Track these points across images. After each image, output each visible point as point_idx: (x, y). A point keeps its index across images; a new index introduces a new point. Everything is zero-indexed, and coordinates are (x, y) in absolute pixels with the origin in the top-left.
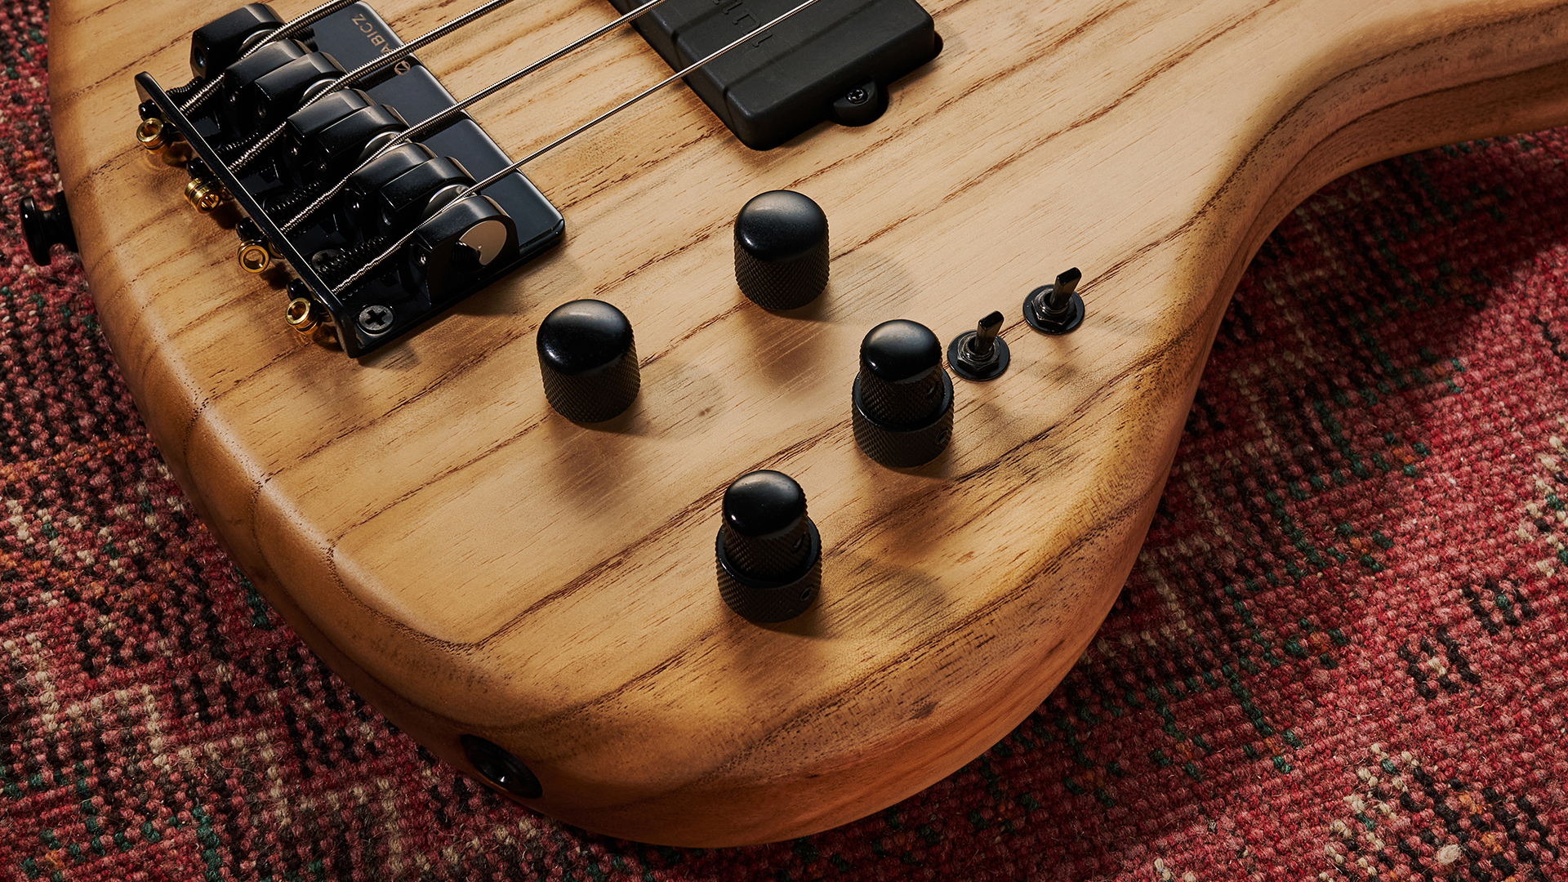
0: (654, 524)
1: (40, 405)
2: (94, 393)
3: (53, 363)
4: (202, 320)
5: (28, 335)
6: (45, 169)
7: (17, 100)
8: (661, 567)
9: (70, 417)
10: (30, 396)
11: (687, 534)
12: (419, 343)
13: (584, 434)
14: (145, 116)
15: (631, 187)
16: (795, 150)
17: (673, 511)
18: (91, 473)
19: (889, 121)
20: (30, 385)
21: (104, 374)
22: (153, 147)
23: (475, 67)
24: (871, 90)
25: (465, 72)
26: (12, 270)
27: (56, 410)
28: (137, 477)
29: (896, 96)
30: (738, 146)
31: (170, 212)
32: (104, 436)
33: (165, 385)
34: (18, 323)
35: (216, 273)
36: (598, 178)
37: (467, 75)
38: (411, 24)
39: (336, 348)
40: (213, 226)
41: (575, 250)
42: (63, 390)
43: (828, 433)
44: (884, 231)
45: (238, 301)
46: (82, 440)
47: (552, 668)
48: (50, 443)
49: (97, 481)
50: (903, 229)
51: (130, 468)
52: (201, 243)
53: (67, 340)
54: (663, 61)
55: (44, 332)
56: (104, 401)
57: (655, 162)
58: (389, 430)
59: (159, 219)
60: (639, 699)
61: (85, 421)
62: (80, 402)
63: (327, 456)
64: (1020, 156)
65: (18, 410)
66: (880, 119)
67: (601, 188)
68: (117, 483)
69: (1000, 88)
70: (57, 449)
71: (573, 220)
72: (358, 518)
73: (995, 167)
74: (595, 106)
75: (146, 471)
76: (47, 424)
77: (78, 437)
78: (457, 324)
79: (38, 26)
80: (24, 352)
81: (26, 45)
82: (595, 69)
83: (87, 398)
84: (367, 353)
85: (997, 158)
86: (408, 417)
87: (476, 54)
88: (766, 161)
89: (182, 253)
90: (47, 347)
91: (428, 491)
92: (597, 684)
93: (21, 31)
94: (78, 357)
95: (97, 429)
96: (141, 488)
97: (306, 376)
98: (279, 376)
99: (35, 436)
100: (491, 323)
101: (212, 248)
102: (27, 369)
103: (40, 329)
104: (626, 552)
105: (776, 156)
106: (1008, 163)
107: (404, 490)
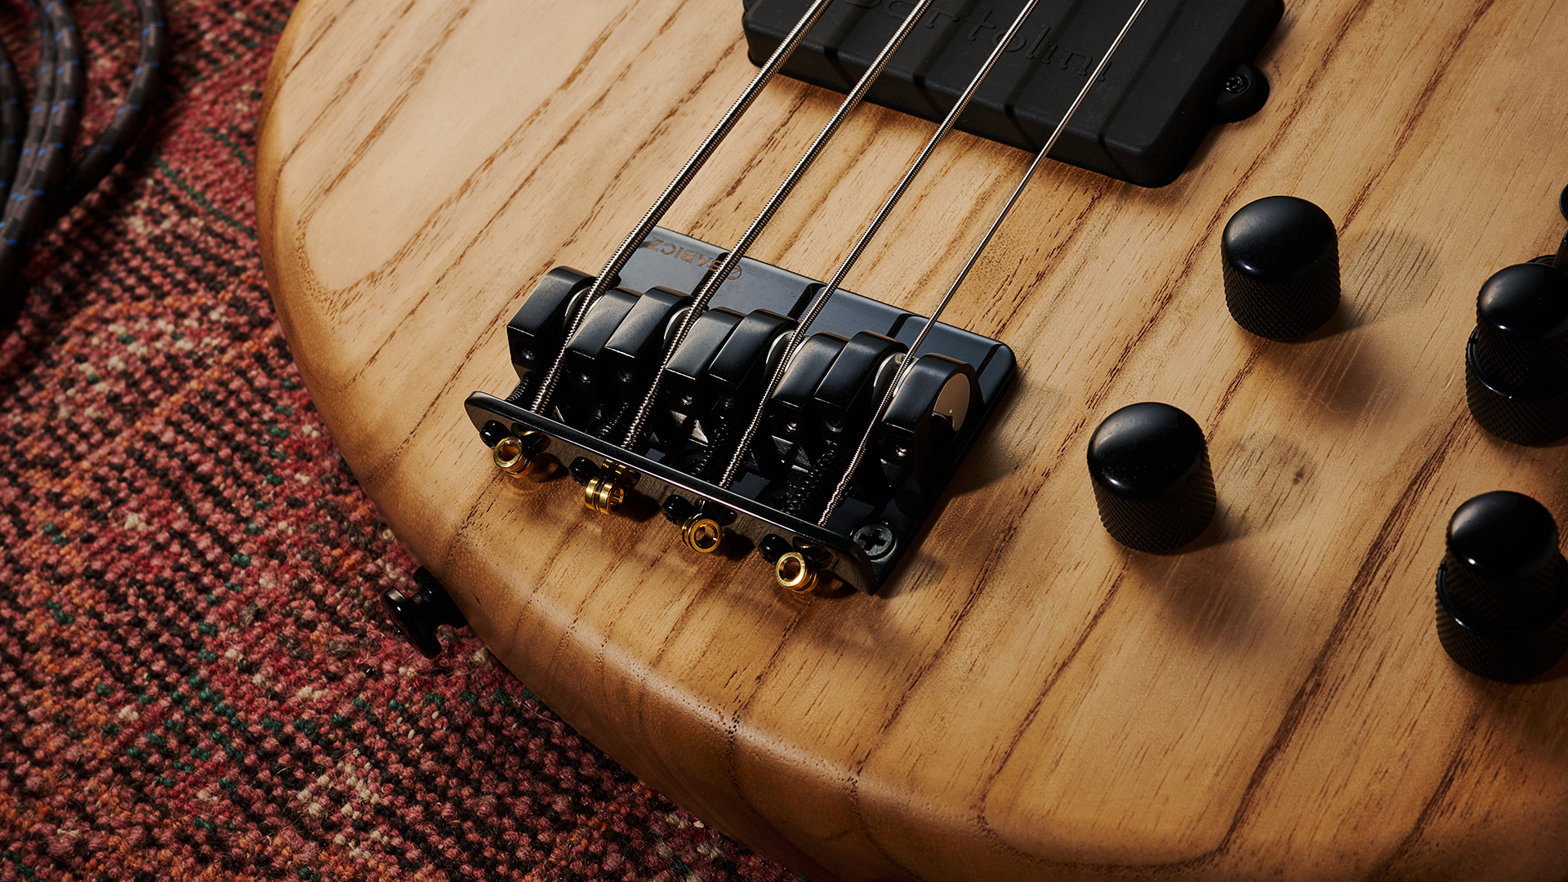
0: (1329, 625)
1: (502, 810)
2: (550, 770)
3: (487, 758)
4: (677, 629)
5: (445, 740)
6: (364, 561)
7: (294, 504)
8: (1367, 668)
9: (541, 809)
10: (485, 805)
11: (1372, 619)
12: (932, 546)
13: (1179, 563)
14: (490, 442)
15: (1054, 282)
16: (1202, 168)
17: (1336, 602)
18: (599, 858)
19: (1281, 96)
20: (478, 792)
21: (549, 746)
22: (519, 468)
23: (805, 238)
24: (1244, 74)
25: (798, 247)
26: (388, 679)
27: (521, 807)
28: (651, 840)
29: (1269, 69)
30: (1138, 192)
31: (572, 531)
32: (590, 813)
34: (426, 733)
35: (660, 574)
36: (1012, 290)
37: (802, 250)
38: (709, 227)
39: (847, 591)
40: (628, 524)
41: (1037, 373)
42: (516, 783)
43: (1448, 440)
44: (1356, 206)
45: (706, 592)
46: (569, 827)
47: (1323, 836)
48: (536, 845)
49: (611, 863)
51: (635, 833)
52: (624, 549)
53: (489, 727)
54: (1000, 145)
55: (460, 730)
56: (566, 774)
57: (1062, 247)
58: (960, 657)
59: (564, 542)
60: (1444, 826)
61: (560, 804)
62: (541, 787)
63: (909, 714)
64: (1444, 68)
65: (481, 825)
66: (1270, 99)
67: (1022, 299)
68: (634, 857)
70: (548, 849)
71: (1014, 339)
72: (989, 769)
73: (1426, 90)
74: (958, 220)
75: (656, 829)
76: (520, 826)
77: (561, 825)
78: (958, 507)
79: (273, 421)
80: (450, 760)
81: (271, 445)
82: (933, 183)
83: (545, 779)
84: (884, 582)
85: (1421, 82)
86: (971, 631)
87: (798, 225)
88: (1182, 191)
89: (611, 567)
90: (472, 744)
91: (1050, 703)
92: (1390, 827)
93: (259, 434)
94: (510, 741)
95: (576, 807)
96: (662, 849)
97: (828, 638)
98: (799, 653)
99: (515, 846)
100: (998, 489)
101: (641, 548)
102: (464, 777)
103: (454, 728)
104: (1318, 668)
105: (1186, 184)
106: (1436, 81)
107: (1021, 715)
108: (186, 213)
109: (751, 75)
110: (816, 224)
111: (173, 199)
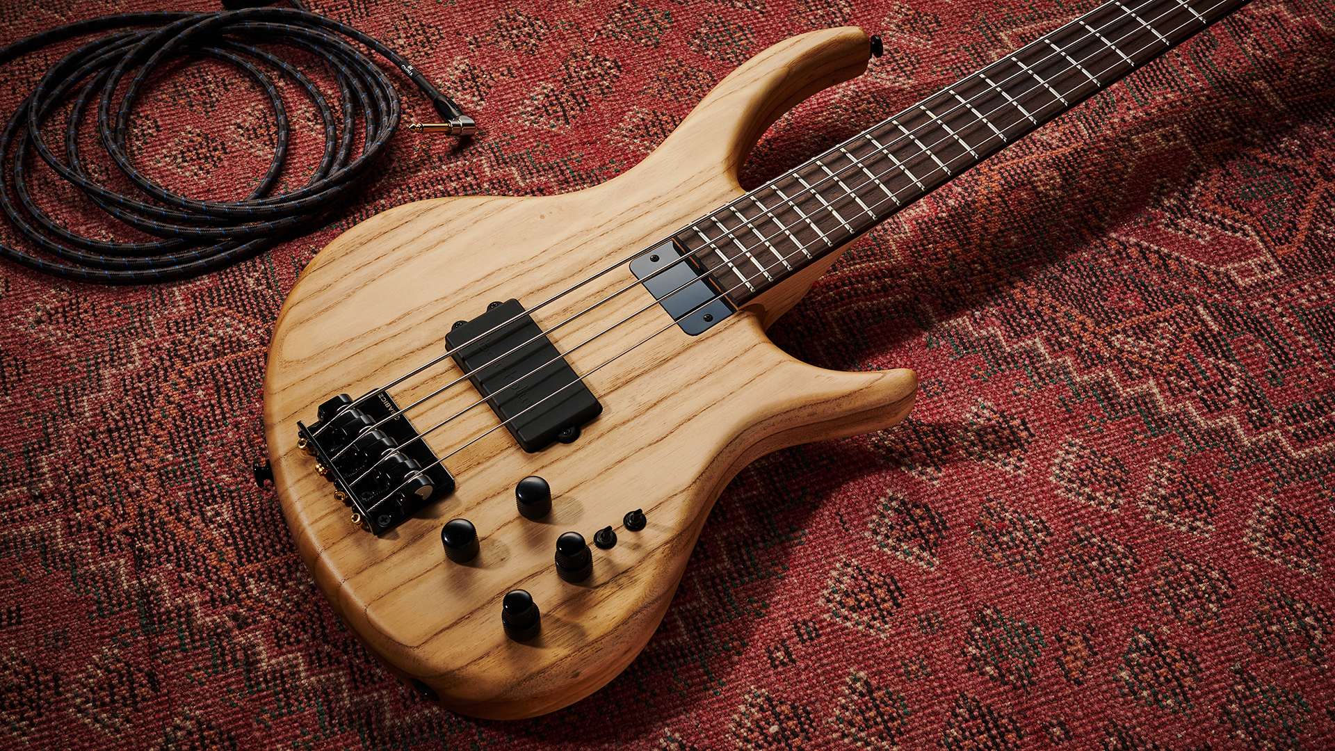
0: (482, 603)
1: (261, 540)
2: (281, 536)
3: (266, 523)
4: (321, 518)
5: (257, 511)
6: (262, 442)
7: (251, 412)
8: (484, 619)
9: (272, 546)
10: (257, 537)
11: (494, 607)
12: (400, 529)
13: (458, 567)
14: (301, 437)
15: (481, 467)
16: (545, 453)
17: (489, 598)
18: (280, 568)
19: (580, 442)
20: (257, 532)
21: (285, 528)
22: (304, 449)
23: (424, 416)
24: (572, 430)
25: (420, 418)
26: (250, 484)
27: (267, 542)
28: (297, 570)
29: (583, 431)
30: (522, 451)
31: (309, 474)
32: (285, 554)
33: (307, 543)
34: (253, 506)
35: (326, 499)
36: (469, 463)
39: (369, 531)
40: (324, 480)
41: (458, 494)
42: (270, 534)
43: (548, 568)
44: (574, 487)
45: (334, 511)
46: (277, 555)
47: (443, 657)
48: (265, 555)
49: (282, 571)
50: (581, 487)
51: (294, 566)
52: (320, 487)
53: (271, 513)
55: (263, 510)
56: (285, 539)
57: (490, 457)
58: (388, 564)
59: (305, 477)
60: (474, 669)
61: (278, 547)
62: (276, 539)
63: (365, 573)
64: (627, 458)
65: (253, 542)
66: (576, 441)
67: (469, 468)
68: (290, 572)
69: (623, 428)
70: (268, 558)
71: (458, 480)
72: (375, 598)
73: (619, 461)
75: (300, 568)
76: (264, 548)
77: (275, 553)
78: (414, 522)
79: (259, 380)
80: (255, 519)
81: (254, 388)
82: (469, 417)
83: (278, 537)
84: (381, 533)
85: (619, 458)
86: (395, 559)
87: (425, 409)
88: (532, 457)
89: (314, 491)
90: (264, 517)
91: (402, 588)
92: (459, 663)
93: (252, 382)
94: (275, 521)
95: (282, 550)
96: (298, 574)
97: (358, 542)
98: (348, 541)
99: (259, 553)
100: (427, 522)
101: (325, 489)
102: (256, 525)
103: (261, 509)
104: (471, 613)
105: (537, 455)
106: (624, 460)
107: (392, 587)
108: (269, 287)
109: (444, 352)
110: (430, 413)
111: (268, 279)
